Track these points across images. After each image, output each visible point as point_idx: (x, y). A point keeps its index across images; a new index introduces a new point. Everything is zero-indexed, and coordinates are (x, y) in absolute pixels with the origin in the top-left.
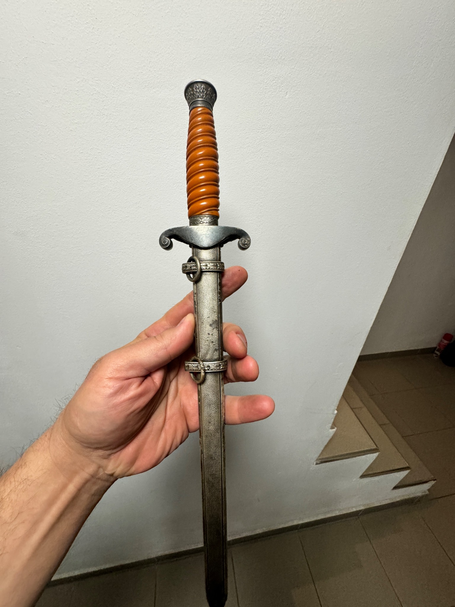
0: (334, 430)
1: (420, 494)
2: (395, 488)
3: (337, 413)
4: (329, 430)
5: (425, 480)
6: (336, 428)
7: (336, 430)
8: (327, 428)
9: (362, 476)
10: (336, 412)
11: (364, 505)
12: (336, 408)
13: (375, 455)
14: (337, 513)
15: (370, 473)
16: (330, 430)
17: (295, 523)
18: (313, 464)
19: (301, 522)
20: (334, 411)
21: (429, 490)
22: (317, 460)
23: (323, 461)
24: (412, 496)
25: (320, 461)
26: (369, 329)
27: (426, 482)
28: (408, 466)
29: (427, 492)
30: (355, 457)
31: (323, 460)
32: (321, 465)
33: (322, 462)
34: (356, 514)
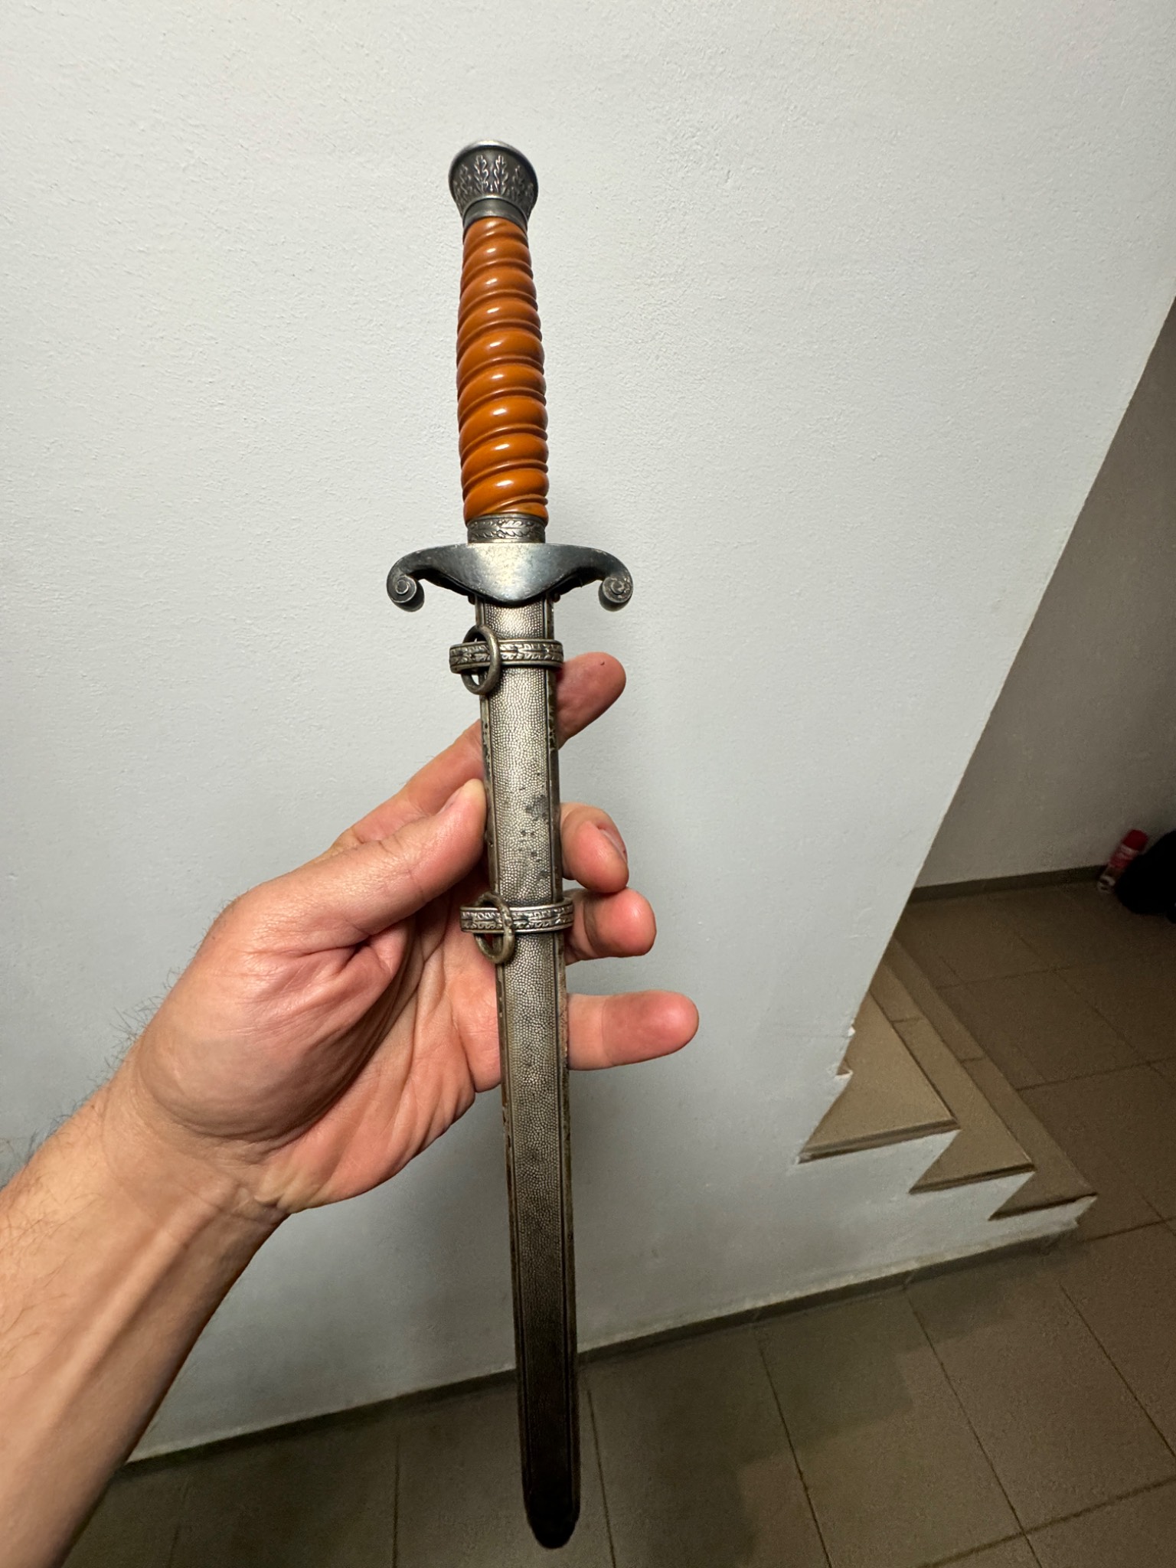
0: (847, 1077)
1: (1056, 1229)
2: (999, 1215)
3: (855, 1037)
4: (833, 1077)
5: (1071, 1194)
6: (851, 1073)
7: (853, 1076)
8: (829, 1072)
9: (916, 1190)
10: (852, 1032)
11: (918, 1259)
12: (852, 1022)
13: (948, 1138)
14: (852, 1280)
15: (936, 1179)
16: (838, 1078)
17: (748, 1305)
18: (793, 1162)
19: (761, 1304)
20: (847, 1028)
21: (1079, 1220)
22: (803, 1151)
23: (818, 1153)
24: (1034, 1236)
25: (810, 1154)
26: (940, 821)
27: (1073, 1200)
28: (1030, 1161)
29: (1075, 1224)
30: (900, 1141)
31: (816, 1153)
32: (810, 1164)
33: (814, 1158)
34: (900, 1281)
